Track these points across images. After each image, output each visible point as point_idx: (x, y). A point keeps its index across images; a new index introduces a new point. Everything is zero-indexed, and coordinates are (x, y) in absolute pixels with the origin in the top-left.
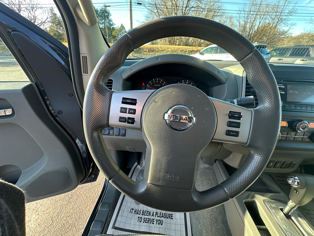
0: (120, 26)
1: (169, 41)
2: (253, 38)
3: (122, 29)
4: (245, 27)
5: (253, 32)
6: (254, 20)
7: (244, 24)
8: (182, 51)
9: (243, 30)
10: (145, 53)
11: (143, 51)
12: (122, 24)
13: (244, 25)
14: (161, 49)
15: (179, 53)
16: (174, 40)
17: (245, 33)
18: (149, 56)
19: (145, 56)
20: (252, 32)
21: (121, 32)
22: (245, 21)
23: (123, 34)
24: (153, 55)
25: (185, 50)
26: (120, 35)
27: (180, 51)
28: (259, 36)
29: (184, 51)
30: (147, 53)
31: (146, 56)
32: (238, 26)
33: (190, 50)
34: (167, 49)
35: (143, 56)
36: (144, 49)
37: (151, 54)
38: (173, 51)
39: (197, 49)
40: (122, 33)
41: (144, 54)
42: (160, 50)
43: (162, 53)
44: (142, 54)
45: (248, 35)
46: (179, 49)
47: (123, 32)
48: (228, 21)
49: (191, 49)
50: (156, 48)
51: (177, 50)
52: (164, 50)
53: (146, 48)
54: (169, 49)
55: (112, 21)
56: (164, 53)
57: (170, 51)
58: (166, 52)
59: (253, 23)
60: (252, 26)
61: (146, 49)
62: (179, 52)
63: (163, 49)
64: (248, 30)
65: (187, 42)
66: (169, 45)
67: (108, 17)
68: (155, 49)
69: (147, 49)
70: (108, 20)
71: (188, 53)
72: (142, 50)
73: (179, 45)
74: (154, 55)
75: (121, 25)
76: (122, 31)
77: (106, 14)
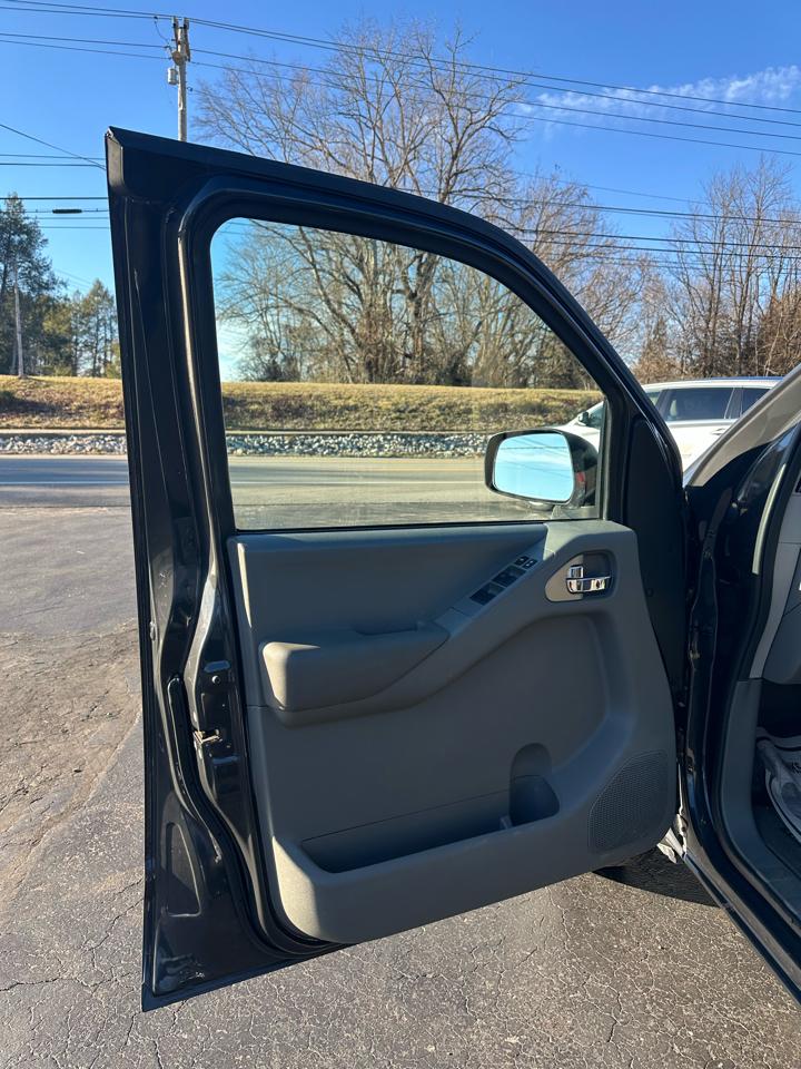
0: (85, 292)
1: (369, 366)
2: (760, 343)
3: (99, 303)
4: (714, 303)
5: (754, 319)
6: (749, 274)
7: (709, 287)
8: (450, 408)
9: (710, 310)
10: (260, 422)
11: (248, 411)
12: (99, 282)
13: (708, 292)
14: (340, 403)
15: (432, 419)
16: (393, 360)
17: (722, 324)
18: (283, 435)
19: (259, 435)
20: (750, 318)
21: (94, 319)
22: (711, 276)
23: (102, 329)
24: (302, 430)
25: (462, 404)
26: (84, 332)
27: (438, 412)
28: (788, 336)
29: (456, 410)
30: (267, 420)
31: (264, 436)
32: (685, 294)
33: (484, 402)
34: (372, 403)
35: (251, 436)
36: (252, 403)
37: (289, 426)
38: (403, 412)
39: (518, 397)
40: (98, 325)
41: (251, 429)
42: (336, 407)
43: (348, 422)
44: (243, 429)
45: (738, 332)
46: (430, 401)
47: (103, 319)
48: (635, 276)
49: (492, 401)
50: (311, 396)
51: (420, 405)
52: (355, 408)
53: (260, 400)
54: (380, 403)
55: (47, 268)
56: (359, 418)
57: (389, 410)
58: (368, 415)
59: (745, 287)
60: (744, 298)
61: (259, 403)
62: (434, 415)
63: (351, 402)
64: (732, 312)
65: (456, 365)
66: (371, 381)
67: (26, 250)
68: (309, 403)
69: (266, 402)
70: (26, 264)
71: (477, 417)
72: (238, 408)
73: (420, 381)
74: (307, 430)
75: (92, 287)
76: (96, 314)
77: (17, 238)
